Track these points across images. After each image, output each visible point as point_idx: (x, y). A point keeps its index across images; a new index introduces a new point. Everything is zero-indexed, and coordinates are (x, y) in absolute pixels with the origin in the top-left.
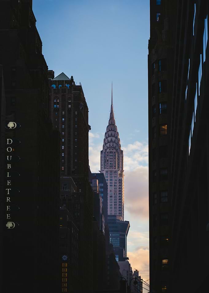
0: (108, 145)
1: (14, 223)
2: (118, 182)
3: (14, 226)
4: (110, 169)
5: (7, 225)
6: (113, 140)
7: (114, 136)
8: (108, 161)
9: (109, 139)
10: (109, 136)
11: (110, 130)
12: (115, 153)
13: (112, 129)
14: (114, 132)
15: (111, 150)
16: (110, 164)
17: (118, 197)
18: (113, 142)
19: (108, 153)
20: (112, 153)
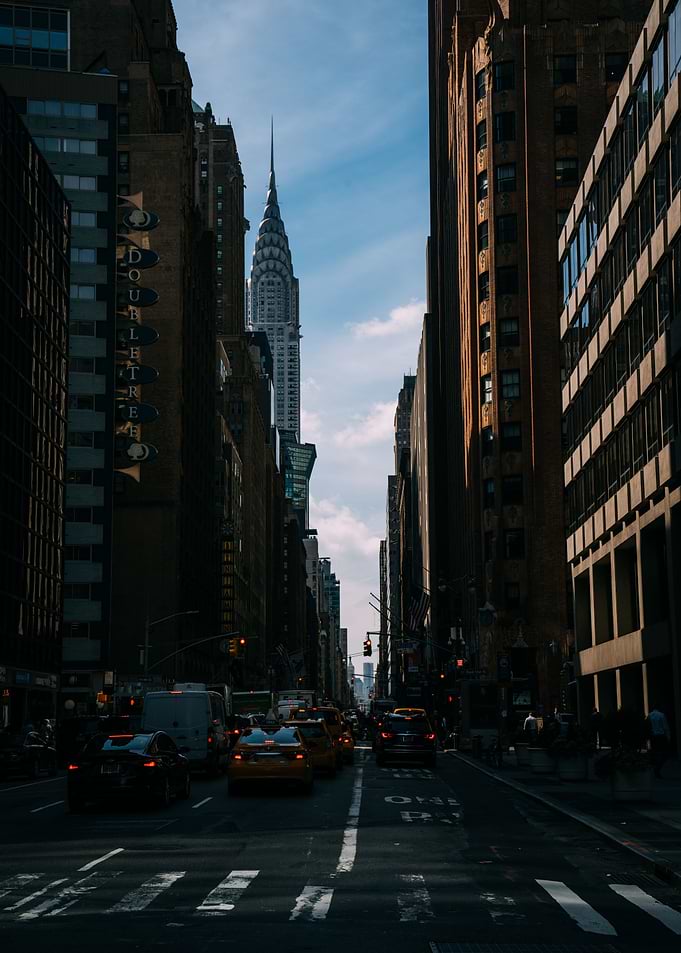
0: (263, 265)
1: (146, 448)
2: (286, 352)
3: (147, 455)
4: (269, 321)
5: (129, 452)
6: (274, 253)
7: (278, 245)
8: (263, 303)
9: (266, 251)
10: (265, 245)
11: (268, 229)
12: (279, 284)
13: (272, 229)
14: (276, 235)
15: (271, 278)
16: (269, 310)
17: (286, 387)
18: (274, 259)
19: (263, 284)
20: (273, 284)
